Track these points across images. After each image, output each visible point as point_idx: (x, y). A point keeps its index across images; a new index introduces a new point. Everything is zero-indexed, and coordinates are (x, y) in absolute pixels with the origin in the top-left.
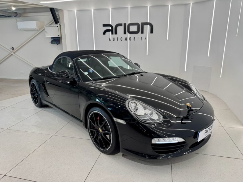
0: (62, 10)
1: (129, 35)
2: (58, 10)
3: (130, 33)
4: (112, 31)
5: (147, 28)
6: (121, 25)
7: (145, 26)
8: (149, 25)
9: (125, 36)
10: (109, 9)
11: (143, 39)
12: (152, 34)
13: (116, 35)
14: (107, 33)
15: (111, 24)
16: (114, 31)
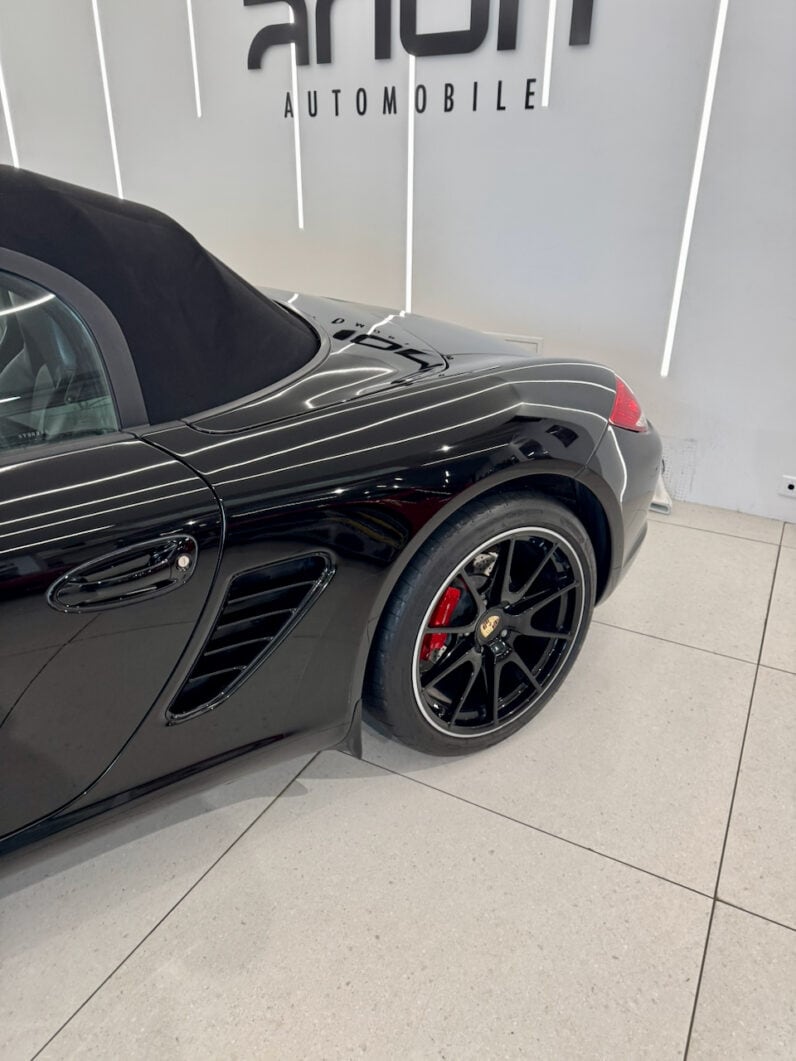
3: (419, 53)
16: (310, 33)
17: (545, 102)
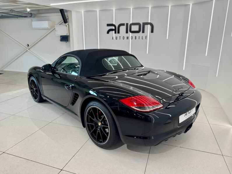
0: (71, 11)
1: (130, 35)
2: (67, 11)
3: (132, 33)
4: (115, 30)
5: (148, 28)
6: (123, 25)
7: (146, 26)
8: (150, 25)
9: (127, 35)
10: (113, 10)
11: (144, 38)
12: (152, 33)
13: (118, 34)
14: (111, 32)
15: (114, 24)
16: (117, 30)
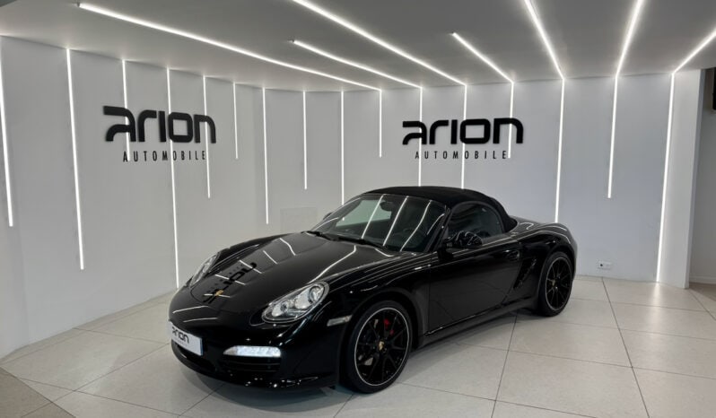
17: (509, 156)
